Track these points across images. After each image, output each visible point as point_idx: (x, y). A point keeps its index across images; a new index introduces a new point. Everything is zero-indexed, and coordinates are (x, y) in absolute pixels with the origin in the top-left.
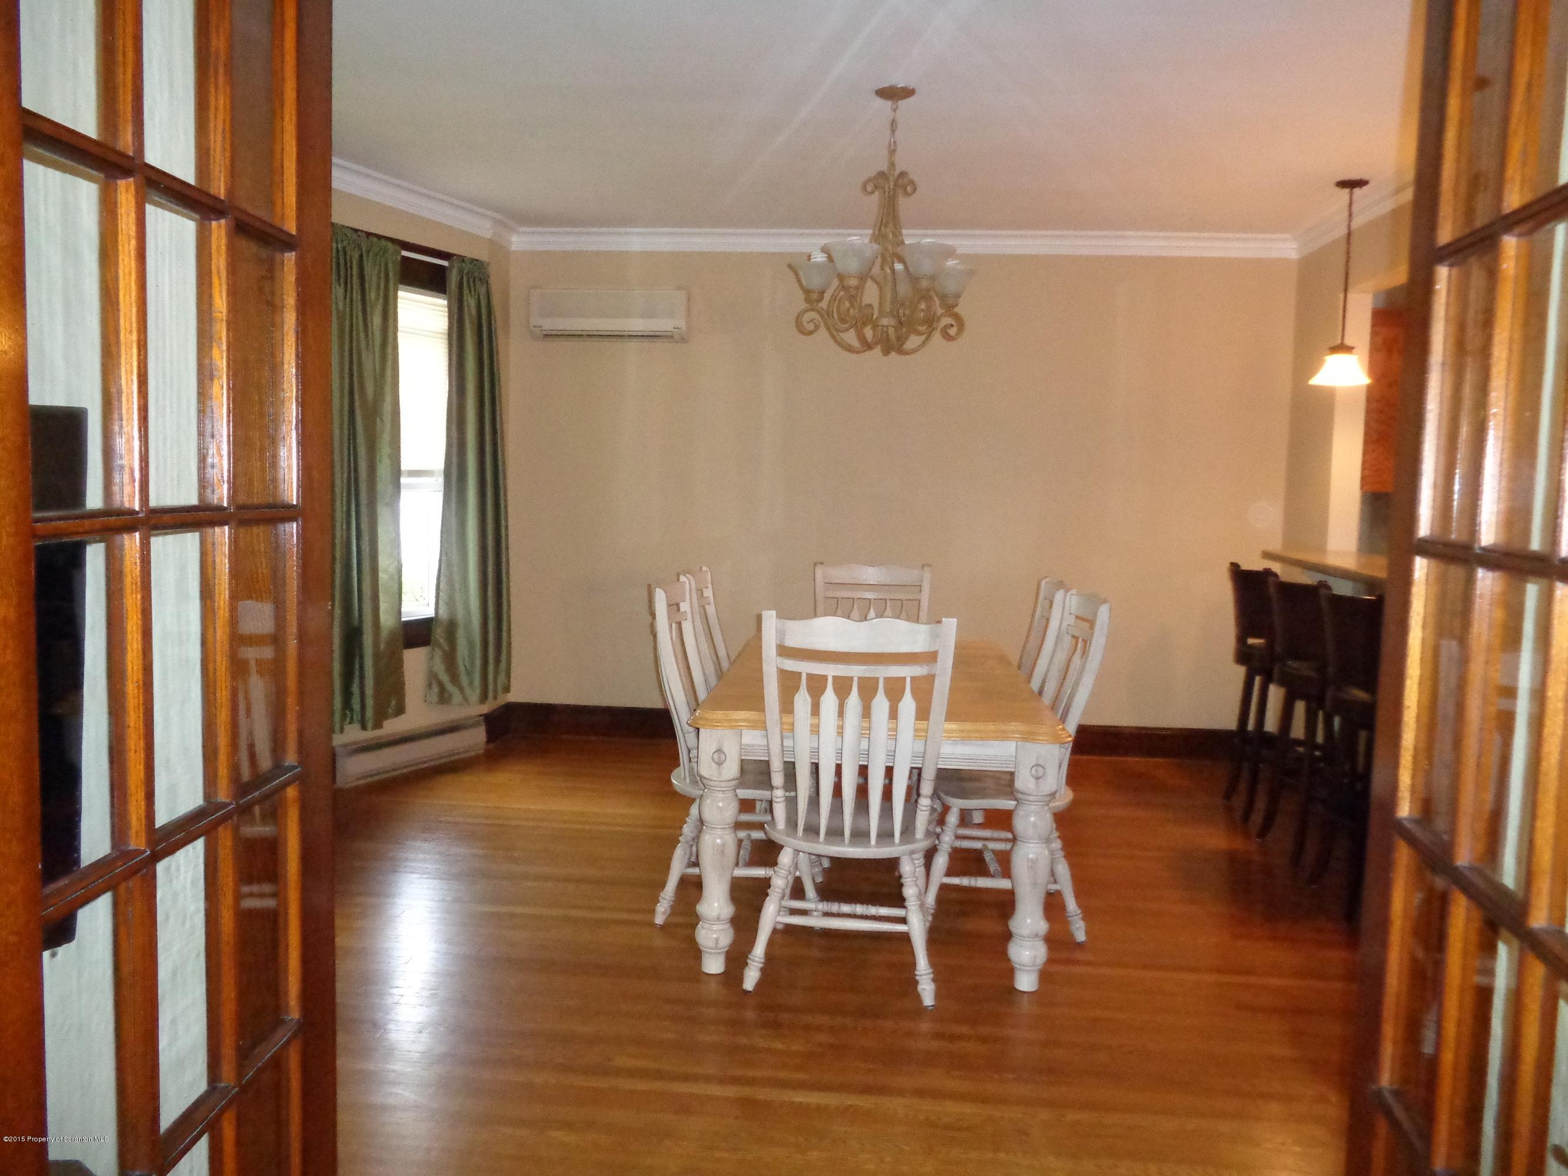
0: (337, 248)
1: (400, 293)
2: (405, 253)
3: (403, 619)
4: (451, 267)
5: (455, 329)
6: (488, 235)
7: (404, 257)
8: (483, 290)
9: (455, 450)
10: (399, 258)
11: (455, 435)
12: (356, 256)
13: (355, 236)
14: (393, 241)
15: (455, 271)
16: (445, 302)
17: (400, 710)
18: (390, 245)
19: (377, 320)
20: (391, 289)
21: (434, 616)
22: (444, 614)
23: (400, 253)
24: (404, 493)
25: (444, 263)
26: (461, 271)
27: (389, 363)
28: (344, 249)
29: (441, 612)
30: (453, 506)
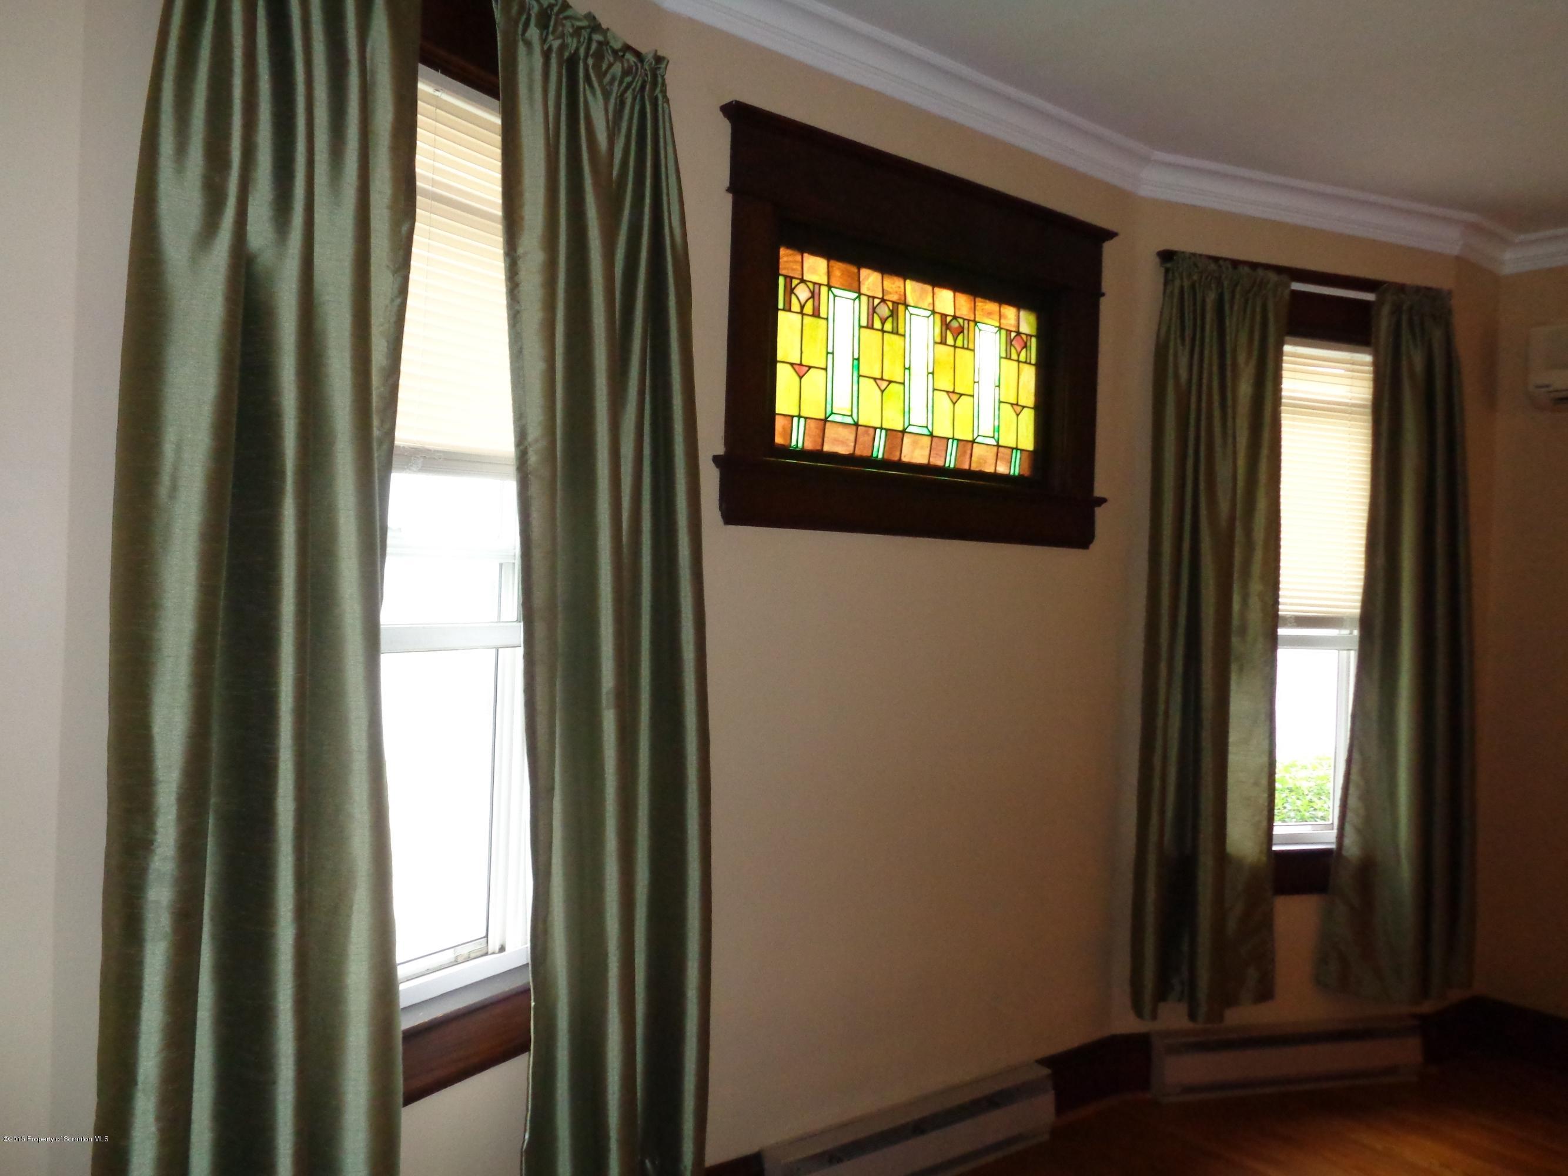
0: (1182, 288)
1: (1287, 348)
2: (1297, 286)
3: (1275, 848)
4: (1380, 302)
5: (1387, 396)
6: (1455, 250)
7: (1295, 294)
8: (1437, 334)
9: (1380, 587)
10: (1287, 292)
11: (1381, 561)
12: (1211, 297)
13: (1213, 266)
14: (1279, 270)
15: (1386, 310)
16: (1368, 358)
17: (1265, 993)
18: (1273, 277)
19: (1245, 389)
20: (1271, 340)
21: (1333, 846)
22: (1353, 848)
23: (1289, 286)
24: (1283, 654)
25: (1370, 297)
26: (1397, 310)
27: (1265, 452)
28: (1193, 287)
29: (1347, 841)
30: (1376, 675)
